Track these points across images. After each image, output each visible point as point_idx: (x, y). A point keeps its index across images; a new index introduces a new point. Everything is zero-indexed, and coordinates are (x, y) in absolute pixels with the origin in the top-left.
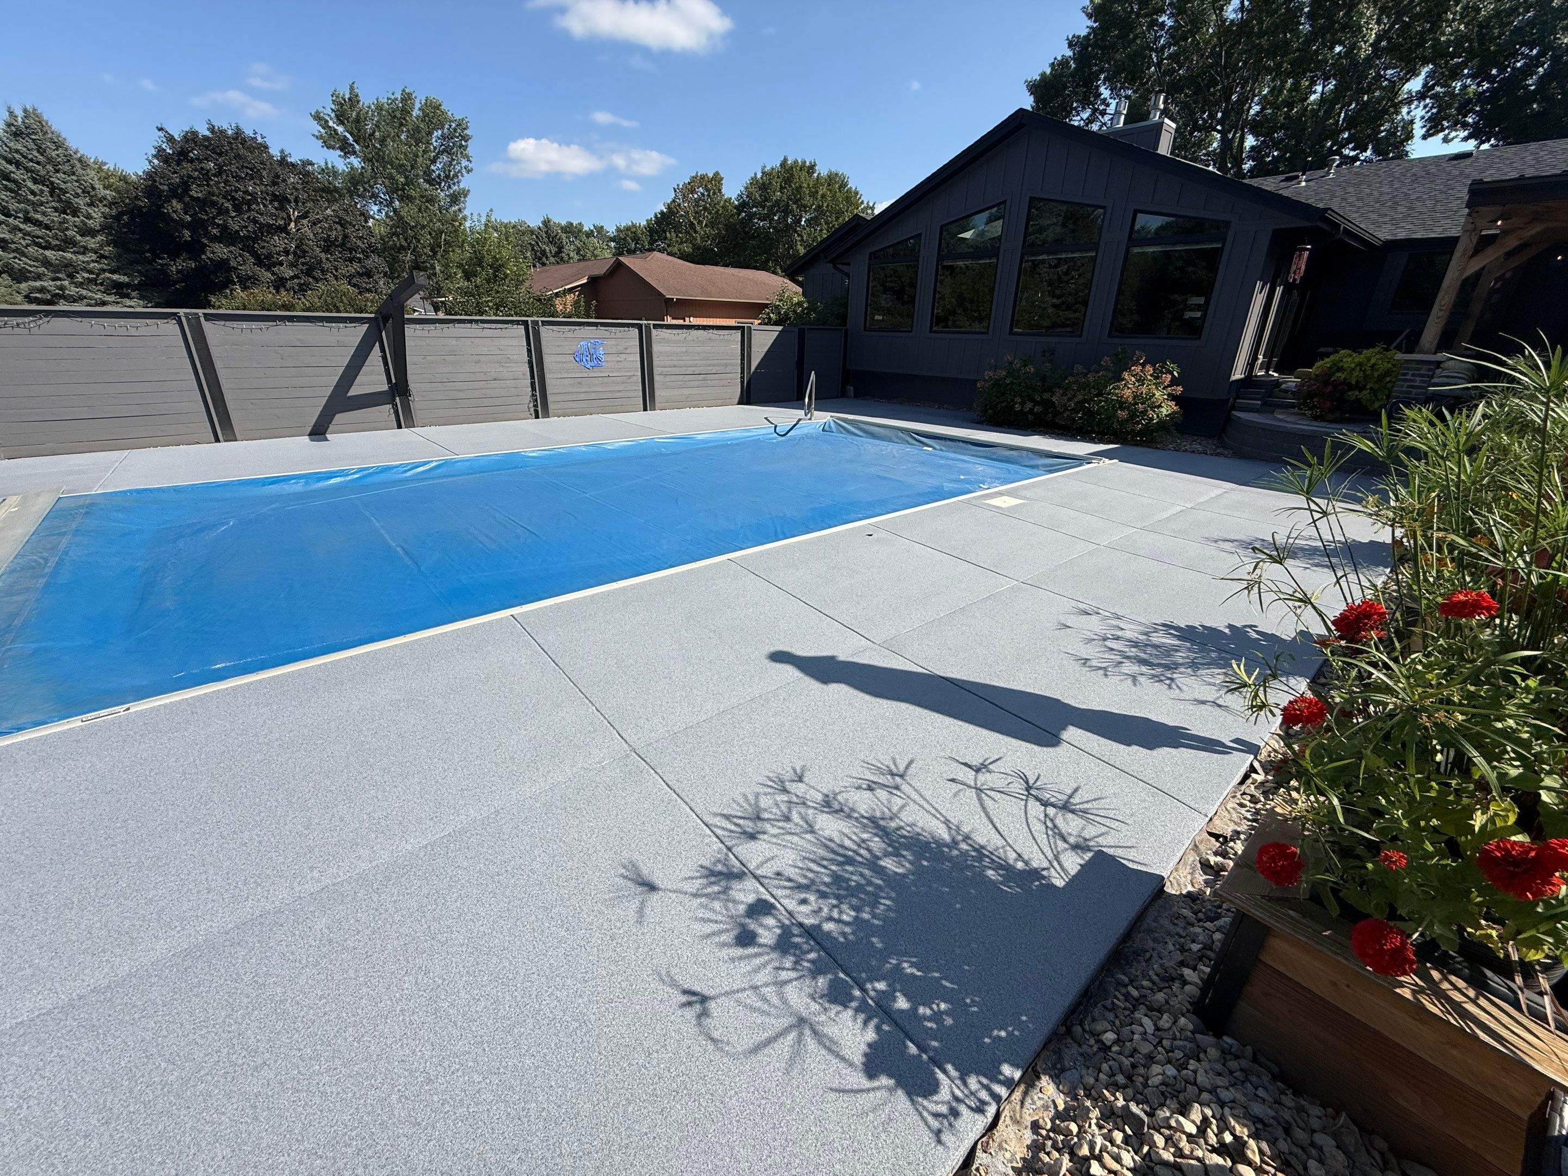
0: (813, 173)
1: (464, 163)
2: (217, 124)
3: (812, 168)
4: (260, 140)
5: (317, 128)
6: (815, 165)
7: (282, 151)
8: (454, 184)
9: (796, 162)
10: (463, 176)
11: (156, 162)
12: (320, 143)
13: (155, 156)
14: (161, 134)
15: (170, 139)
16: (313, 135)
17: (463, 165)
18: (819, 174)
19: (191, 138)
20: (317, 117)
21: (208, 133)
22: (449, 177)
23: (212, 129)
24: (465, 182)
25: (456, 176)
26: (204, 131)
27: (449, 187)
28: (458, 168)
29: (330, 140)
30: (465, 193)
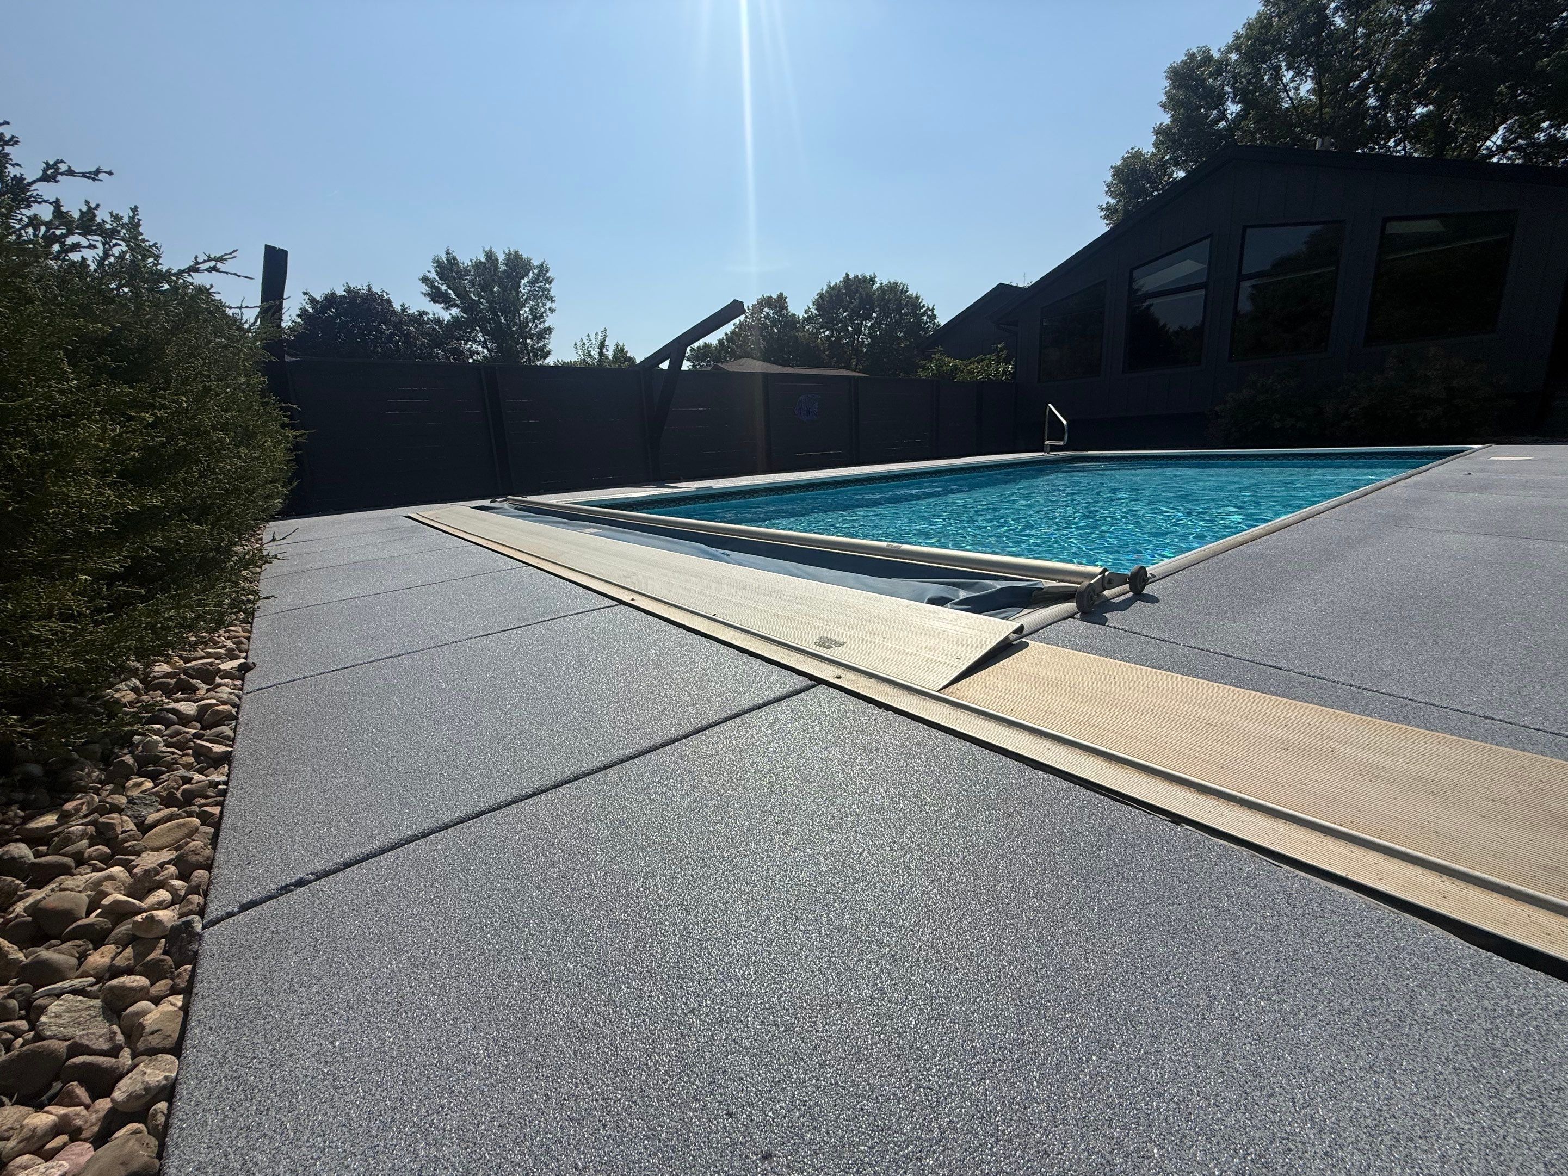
0: (873, 284)
1: (549, 304)
2: (352, 285)
3: (873, 280)
4: (386, 297)
5: (425, 288)
6: (875, 277)
7: (403, 305)
8: (540, 324)
9: (856, 277)
10: (547, 316)
11: (299, 320)
12: (428, 299)
13: (298, 316)
14: (306, 297)
15: (313, 301)
16: (422, 293)
17: (547, 307)
18: (881, 284)
19: (331, 299)
20: (425, 280)
21: (344, 293)
22: (537, 317)
23: (349, 290)
24: (550, 321)
25: (542, 316)
26: (340, 292)
27: (536, 326)
28: (543, 310)
29: (436, 296)
30: (549, 330)
